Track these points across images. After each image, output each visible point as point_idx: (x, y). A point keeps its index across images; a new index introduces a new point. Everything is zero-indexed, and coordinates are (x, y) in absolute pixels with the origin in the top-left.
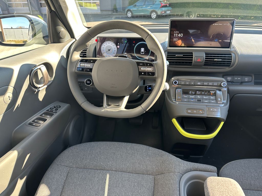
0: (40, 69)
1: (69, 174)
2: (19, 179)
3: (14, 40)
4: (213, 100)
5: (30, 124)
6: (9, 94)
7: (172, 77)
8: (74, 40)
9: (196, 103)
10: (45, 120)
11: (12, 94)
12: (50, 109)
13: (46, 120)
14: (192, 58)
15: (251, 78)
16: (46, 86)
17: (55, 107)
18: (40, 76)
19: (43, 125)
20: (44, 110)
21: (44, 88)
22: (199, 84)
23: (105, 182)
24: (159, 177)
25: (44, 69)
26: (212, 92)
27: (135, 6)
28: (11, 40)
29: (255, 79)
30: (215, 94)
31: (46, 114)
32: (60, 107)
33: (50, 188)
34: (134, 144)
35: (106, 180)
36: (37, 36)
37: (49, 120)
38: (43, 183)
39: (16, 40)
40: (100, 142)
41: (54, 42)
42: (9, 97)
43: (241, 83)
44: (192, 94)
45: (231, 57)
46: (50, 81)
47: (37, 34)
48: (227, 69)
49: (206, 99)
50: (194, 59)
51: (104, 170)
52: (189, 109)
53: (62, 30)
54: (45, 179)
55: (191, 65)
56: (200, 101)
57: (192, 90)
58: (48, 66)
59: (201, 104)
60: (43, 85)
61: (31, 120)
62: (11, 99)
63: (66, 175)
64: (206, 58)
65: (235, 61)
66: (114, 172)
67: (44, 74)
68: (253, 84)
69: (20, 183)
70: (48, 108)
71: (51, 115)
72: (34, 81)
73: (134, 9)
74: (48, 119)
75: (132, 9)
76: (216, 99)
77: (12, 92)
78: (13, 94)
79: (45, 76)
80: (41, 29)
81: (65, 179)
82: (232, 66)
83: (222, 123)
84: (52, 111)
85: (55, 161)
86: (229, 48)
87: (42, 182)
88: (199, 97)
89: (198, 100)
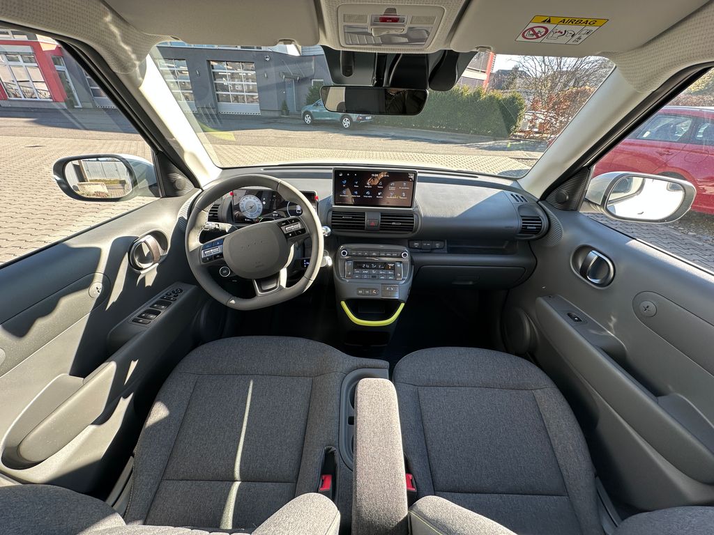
0: (145, 242)
1: (198, 384)
2: (122, 399)
3: (102, 179)
4: (391, 275)
5: (135, 321)
6: (97, 284)
7: (341, 245)
8: (200, 191)
9: (369, 281)
10: (157, 313)
11: (101, 285)
12: (167, 294)
13: (160, 312)
14: (364, 220)
15: (443, 243)
16: (157, 264)
17: (173, 292)
18: (146, 251)
19: (155, 320)
20: (157, 298)
21: (153, 269)
22: (374, 254)
23: (248, 391)
24: (318, 378)
25: (151, 240)
26: (390, 265)
27: (317, 105)
28: (98, 178)
29: (448, 244)
30: (393, 268)
31: (160, 303)
32: (181, 291)
33: (168, 406)
34: (289, 338)
35: (249, 387)
36: (139, 185)
37: (164, 312)
38: (158, 400)
39: (105, 179)
40: (242, 337)
41: (167, 196)
42: (97, 288)
43: (431, 251)
44: (366, 268)
45: (413, 220)
46: (163, 256)
47: (139, 182)
48: (410, 235)
49: (382, 275)
50: (366, 221)
51: (247, 375)
52: (360, 289)
53: (180, 177)
54: (161, 394)
55: (364, 229)
56: (375, 277)
57: (366, 263)
58: (158, 235)
59: (376, 281)
60: (151, 264)
61: (135, 315)
62: (100, 291)
63: (192, 386)
64: (381, 222)
65: (418, 224)
66: (260, 377)
67: (152, 248)
68: (446, 252)
69: (124, 404)
70: (163, 294)
71: (167, 304)
72: (136, 260)
73: (315, 111)
74: (162, 311)
75: (311, 111)
76: (395, 275)
77: (101, 280)
78: (104, 283)
79: (154, 252)
80: (145, 174)
81: (191, 391)
82: (414, 232)
83: (402, 305)
84: (169, 299)
85: (177, 367)
86: (411, 207)
87: (156, 399)
88: (374, 272)
89: (372, 277)
